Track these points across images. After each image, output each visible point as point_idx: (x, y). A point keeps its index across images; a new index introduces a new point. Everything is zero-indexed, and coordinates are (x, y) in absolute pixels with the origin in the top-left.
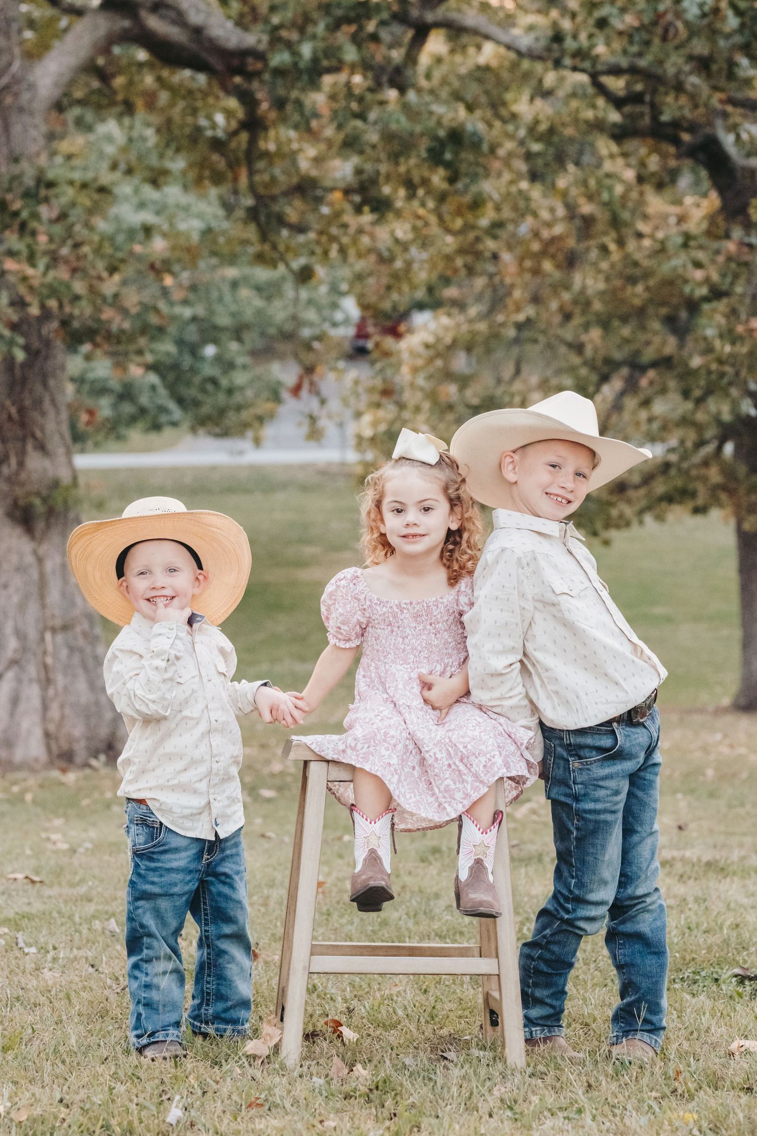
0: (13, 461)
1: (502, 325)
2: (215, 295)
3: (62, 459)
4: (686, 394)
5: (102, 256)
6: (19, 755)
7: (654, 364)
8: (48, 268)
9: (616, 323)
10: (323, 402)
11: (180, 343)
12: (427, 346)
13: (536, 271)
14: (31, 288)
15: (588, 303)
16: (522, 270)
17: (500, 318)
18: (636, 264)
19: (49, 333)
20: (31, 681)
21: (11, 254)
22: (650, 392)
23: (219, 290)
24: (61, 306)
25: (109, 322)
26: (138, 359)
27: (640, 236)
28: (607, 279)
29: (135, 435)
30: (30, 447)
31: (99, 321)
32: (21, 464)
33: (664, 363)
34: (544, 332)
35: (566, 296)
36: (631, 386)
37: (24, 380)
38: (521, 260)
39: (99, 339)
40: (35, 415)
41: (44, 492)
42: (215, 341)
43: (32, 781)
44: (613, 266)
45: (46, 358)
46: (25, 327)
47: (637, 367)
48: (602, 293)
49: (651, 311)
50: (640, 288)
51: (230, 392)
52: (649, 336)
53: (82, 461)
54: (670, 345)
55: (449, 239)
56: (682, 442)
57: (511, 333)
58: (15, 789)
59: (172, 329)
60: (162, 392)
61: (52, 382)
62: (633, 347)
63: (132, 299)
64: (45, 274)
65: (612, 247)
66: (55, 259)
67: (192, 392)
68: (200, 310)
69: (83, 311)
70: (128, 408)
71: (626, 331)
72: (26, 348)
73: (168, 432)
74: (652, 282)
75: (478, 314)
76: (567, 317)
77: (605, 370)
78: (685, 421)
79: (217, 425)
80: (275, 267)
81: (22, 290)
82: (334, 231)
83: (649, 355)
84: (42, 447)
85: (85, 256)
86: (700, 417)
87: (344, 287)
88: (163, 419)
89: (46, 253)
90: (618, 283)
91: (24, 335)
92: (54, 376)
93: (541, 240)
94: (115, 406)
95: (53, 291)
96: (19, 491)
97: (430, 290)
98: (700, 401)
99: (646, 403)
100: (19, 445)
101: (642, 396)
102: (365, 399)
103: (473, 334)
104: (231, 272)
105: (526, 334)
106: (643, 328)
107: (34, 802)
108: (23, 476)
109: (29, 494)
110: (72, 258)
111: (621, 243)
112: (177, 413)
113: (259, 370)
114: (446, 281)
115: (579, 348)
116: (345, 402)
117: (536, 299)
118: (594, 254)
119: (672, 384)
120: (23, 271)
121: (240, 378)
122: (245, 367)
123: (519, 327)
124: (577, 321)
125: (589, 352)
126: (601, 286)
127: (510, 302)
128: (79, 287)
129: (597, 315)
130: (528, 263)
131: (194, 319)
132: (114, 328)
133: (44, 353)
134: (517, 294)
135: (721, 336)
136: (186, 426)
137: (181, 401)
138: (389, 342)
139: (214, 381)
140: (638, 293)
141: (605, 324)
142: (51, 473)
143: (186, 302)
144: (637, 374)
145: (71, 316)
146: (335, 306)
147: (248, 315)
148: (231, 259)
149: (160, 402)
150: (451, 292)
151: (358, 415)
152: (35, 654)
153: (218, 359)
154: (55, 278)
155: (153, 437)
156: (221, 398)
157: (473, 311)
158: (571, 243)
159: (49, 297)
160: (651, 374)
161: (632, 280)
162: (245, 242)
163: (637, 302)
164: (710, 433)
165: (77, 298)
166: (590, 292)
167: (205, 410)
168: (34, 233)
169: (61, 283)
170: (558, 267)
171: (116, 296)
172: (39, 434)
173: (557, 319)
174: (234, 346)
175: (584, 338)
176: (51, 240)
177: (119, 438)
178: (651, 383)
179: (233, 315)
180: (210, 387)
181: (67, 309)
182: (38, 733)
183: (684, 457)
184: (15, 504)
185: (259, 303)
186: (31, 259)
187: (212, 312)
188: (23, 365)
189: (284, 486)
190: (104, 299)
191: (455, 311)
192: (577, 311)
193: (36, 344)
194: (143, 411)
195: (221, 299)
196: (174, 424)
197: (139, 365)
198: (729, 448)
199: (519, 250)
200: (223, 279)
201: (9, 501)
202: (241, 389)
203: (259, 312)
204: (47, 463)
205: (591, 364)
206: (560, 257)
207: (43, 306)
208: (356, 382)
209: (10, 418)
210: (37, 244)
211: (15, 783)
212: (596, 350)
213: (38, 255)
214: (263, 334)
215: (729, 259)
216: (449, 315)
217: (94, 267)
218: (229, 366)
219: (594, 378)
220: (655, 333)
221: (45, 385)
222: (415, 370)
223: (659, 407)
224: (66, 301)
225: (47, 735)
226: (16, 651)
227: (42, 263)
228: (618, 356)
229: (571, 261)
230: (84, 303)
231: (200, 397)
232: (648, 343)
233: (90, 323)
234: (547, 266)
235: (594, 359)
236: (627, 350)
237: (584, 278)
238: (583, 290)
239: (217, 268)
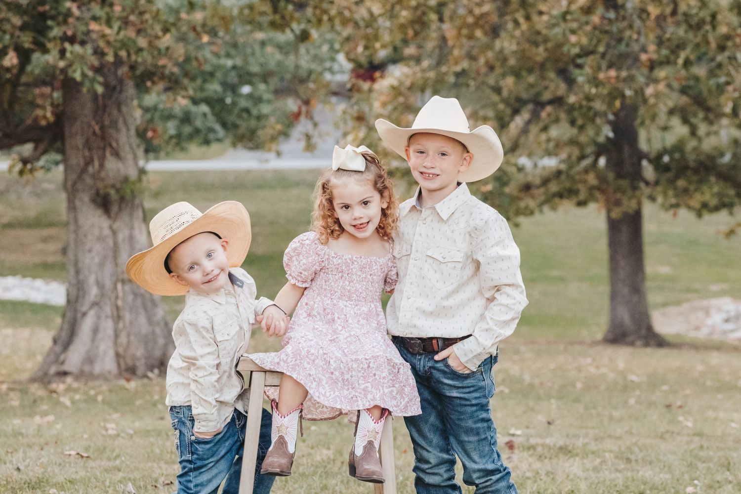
0: (96, 163)
1: (445, 74)
2: (249, 51)
3: (131, 162)
4: (573, 123)
5: (159, 21)
6: (97, 369)
7: (551, 102)
8: (120, 29)
9: (524, 73)
10: (315, 125)
11: (225, 85)
12: (393, 88)
13: (471, 37)
14: (108, 43)
15: (505, 60)
16: (459, 34)
17: (444, 69)
18: (538, 33)
19: (123, 74)
20: (107, 317)
21: (95, 18)
22: (547, 121)
23: (252, 47)
24: (129, 55)
25: (164, 67)
26: (183, 93)
27: (541, 13)
28: (518, 44)
29: (194, 148)
30: (108, 154)
31: (156, 66)
32: (102, 165)
33: (558, 101)
34: (474, 79)
35: (490, 55)
36: (535, 116)
37: (105, 107)
38: (460, 29)
39: (156, 79)
40: (112, 131)
41: (118, 185)
42: (250, 83)
43: (105, 387)
44: (523, 33)
45: (121, 92)
46: (106, 70)
47: (540, 105)
48: (515, 53)
49: (548, 65)
50: (541, 49)
51: (259, 118)
52: (546, 83)
53: (154, 166)
54: (562, 88)
55: (404, 13)
56: (569, 157)
57: (452, 79)
58: (92, 392)
59: (219, 75)
60: (211, 117)
61: (124, 109)
62: (536, 90)
63: (180, 51)
64: (118, 33)
65: (521, 20)
66: (126, 22)
67: (232, 118)
68: (239, 62)
69: (145, 59)
70: (187, 129)
71: (531, 79)
72: (106, 85)
73: (215, 146)
74: (550, 45)
75: (430, 66)
76: (491, 68)
77: (517, 105)
78: (573, 142)
79: (250, 140)
80: (283, 31)
81: (102, 44)
82: (325, 6)
83: (547, 96)
84: (117, 154)
85: (147, 21)
86: (583, 139)
87: (337, 46)
88: (211, 136)
89: (119, 18)
90: (527, 46)
91: (103, 75)
92: (126, 104)
93: (474, 16)
94: (178, 128)
95: (124, 45)
96: (100, 185)
97: (395, 49)
98: (582, 128)
99: (545, 129)
100: (100, 152)
101: (541, 125)
102: (351, 124)
103: (426, 80)
104: (260, 36)
105: (462, 80)
106: (543, 78)
107: (104, 402)
108: (103, 174)
109: (106, 187)
110: (138, 22)
111: (528, 18)
112: (221, 132)
113: (279, 104)
114: (405, 42)
115: (498, 90)
116: (336, 126)
117: (470, 56)
118: (510, 26)
119: (563, 116)
120: (102, 31)
121: (265, 109)
122: (269, 101)
123: (457, 75)
124: (498, 70)
125: (505, 93)
126: (514, 47)
127: (451, 58)
128: (142, 42)
129: (512, 67)
130: (465, 31)
131: (234, 67)
132: (167, 72)
133: (118, 89)
134: (456, 52)
135: (589, 82)
136: (228, 142)
137: (224, 125)
138: (366, 86)
139: (247, 110)
140: (540, 53)
141: (517, 74)
142: (123, 172)
143: (228, 56)
144: (539, 109)
145: (136, 62)
146: (333, 59)
147: (272, 65)
148: (260, 27)
149: (209, 125)
150: (410, 50)
151: (346, 135)
152: (110, 299)
153: (250, 96)
154: (125, 36)
155: (204, 148)
156: (253, 123)
157: (425, 63)
158: (494, 18)
159: (121, 49)
160: (549, 109)
161: (536, 44)
162: (262, 13)
163: (539, 59)
164: (589, 150)
165: (140, 50)
166: (506, 52)
167: (241, 130)
168: (111, 5)
169: (129, 39)
170: (486, 34)
171: (168, 49)
172: (114, 145)
173: (484, 70)
174: (262, 87)
175: (502, 83)
176: (124, 9)
177: (183, 149)
178: (549, 115)
179: (262, 65)
180: (245, 115)
181: (133, 57)
182: (111, 353)
183: (570, 167)
184: (97, 193)
185: (278, 56)
186: (109, 23)
187: (246, 62)
188: (103, 96)
190: (159, 50)
191: (412, 63)
192: (498, 64)
193: (113, 83)
194: (197, 131)
195: (253, 54)
196: (219, 140)
197: (183, 97)
198: (602, 162)
199: (458, 22)
200: (255, 40)
201: (93, 192)
202: (266, 117)
203: (279, 64)
204: (120, 165)
205: (506, 101)
206: (487, 27)
207: (116, 55)
208: (344, 112)
209: (94, 133)
210: (113, 11)
211: (93, 388)
212: (510, 91)
213: (114, 20)
214: (282, 79)
215: (595, 28)
216: (409, 66)
217: (153, 29)
218: (257, 100)
219: (509, 111)
220: (552, 81)
221: (119, 110)
222: (384, 105)
223: (554, 132)
224: (132, 52)
225: (118, 355)
226: (96, 296)
227: (116, 25)
228: (525, 96)
229: (495, 32)
230: (145, 54)
231: (239, 122)
232: (546, 88)
233: (150, 67)
234: (478, 33)
235: (509, 98)
236: (533, 91)
237: (503, 42)
238: (501, 51)
239: (250, 32)
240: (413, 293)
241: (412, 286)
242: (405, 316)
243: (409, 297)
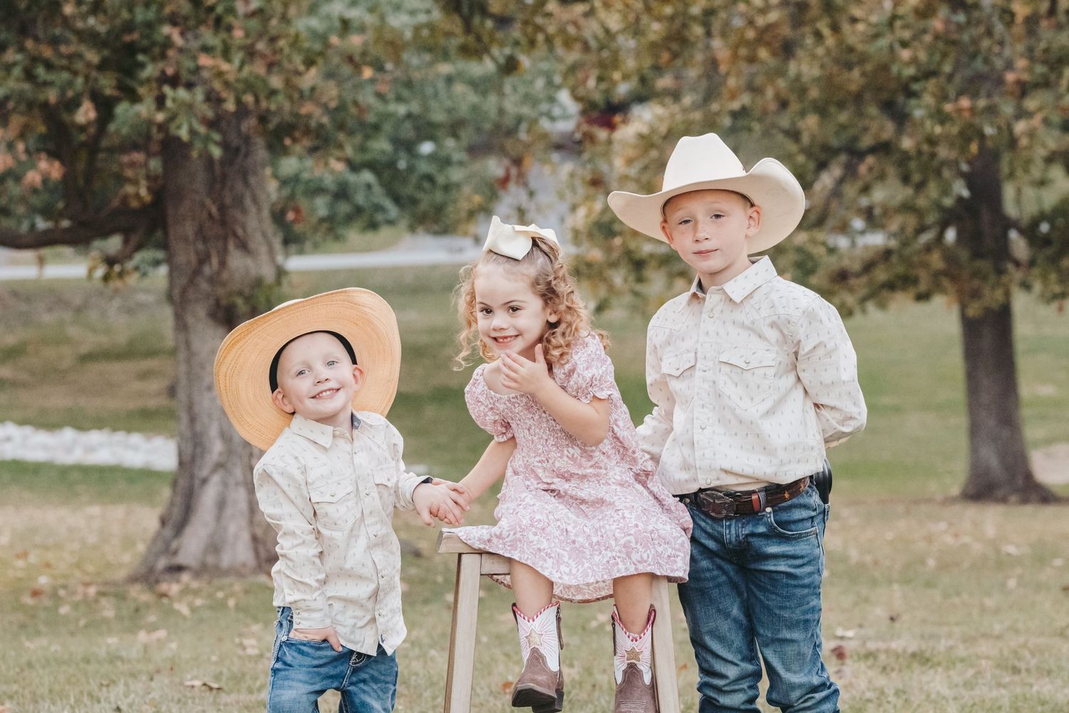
0: (215, 261)
1: (718, 114)
2: (429, 91)
3: (264, 257)
4: (906, 179)
5: (300, 50)
6: (226, 560)
7: (873, 150)
8: (242, 64)
9: (833, 109)
10: (531, 194)
11: (395, 140)
12: (641, 136)
13: (752, 60)
14: (227, 84)
15: (803, 91)
16: (735, 57)
17: (715, 107)
18: (851, 50)
19: (249, 129)
20: (237, 484)
21: (206, 49)
22: (868, 178)
23: (435, 87)
24: (257, 101)
25: (309, 116)
26: (338, 153)
27: (854, 20)
28: (822, 67)
29: (354, 235)
30: (231, 246)
31: (297, 115)
32: (223, 264)
33: (883, 148)
34: (760, 120)
35: (781, 83)
36: (850, 171)
37: (224, 176)
38: (736, 48)
39: (297, 134)
40: (237, 214)
41: (247, 291)
42: (431, 138)
43: (237, 587)
44: (828, 51)
45: (246, 155)
46: (224, 124)
47: (856, 154)
48: (817, 80)
49: (868, 96)
50: (856, 73)
51: (447, 188)
52: (866, 122)
53: (297, 263)
54: (888, 129)
55: (656, 26)
56: (902, 229)
57: (727, 122)
58: (220, 595)
59: (387, 127)
60: (378, 190)
61: (252, 180)
62: (852, 132)
63: (331, 92)
64: (241, 68)
65: (826, 31)
66: (251, 53)
67: (408, 190)
68: (415, 107)
69: (281, 106)
70: (344, 208)
71: (843, 117)
72: (225, 145)
73: (385, 232)
74: (869, 67)
75: (693, 102)
76: (784, 104)
77: (823, 156)
78: (907, 207)
79: (436, 221)
80: (480, 59)
81: (217, 85)
82: (539, 20)
83: (866, 142)
84: (244, 246)
85: (281, 50)
86: (922, 202)
87: (558, 79)
88: (379, 217)
89: (241, 48)
90: (835, 69)
91: (219, 130)
92: (255, 173)
93: (756, 28)
94: (331, 206)
95: (249, 86)
96: (221, 291)
97: (643, 80)
98: (920, 187)
99: (866, 189)
100: (220, 244)
101: (860, 184)
102: (581, 191)
103: (689, 124)
104: (445, 68)
105: (741, 123)
106: (860, 114)
107: (237, 607)
108: (225, 276)
109: (230, 294)
110: (268, 52)
111: (835, 28)
112: (393, 210)
113: (477, 166)
114: (658, 69)
115: (794, 135)
116: (561, 196)
117: (753, 89)
118: (809, 41)
119: (892, 171)
120: (218, 67)
121: (456, 175)
122: (461, 163)
123: (735, 115)
124: (795, 107)
125: (806, 139)
126: (816, 72)
127: (724, 91)
128: (276, 82)
129: (814, 102)
130: (743, 52)
131: (409, 116)
132: (313, 124)
133: (243, 151)
134: (732, 82)
135: (931, 116)
136: (403, 224)
137: (397, 200)
138: (602, 134)
139: (430, 178)
140: (855, 79)
141: (821, 110)
142: (253, 272)
143: (399, 99)
144: (855, 161)
145: (268, 110)
146: (552, 100)
147: (463, 110)
148: (445, 56)
149: (376, 200)
150: (665, 82)
151: (574, 208)
152: (241, 457)
153: (433, 157)
154: (251, 73)
155: (370, 236)
156: (439, 196)
157: (687, 100)
158: (786, 31)
159: (244, 92)
160: (870, 160)
161: (849, 66)
162: (449, 34)
163: (853, 87)
164: (931, 218)
165: (273, 93)
166: (805, 79)
167: (423, 206)
168: (229, 29)
169: (257, 77)
170: (774, 54)
171: (313, 89)
172: (240, 232)
173: (773, 106)
174: (450, 143)
175: (801, 125)
176: (247, 35)
178: (870, 169)
179: (449, 111)
180: (426, 185)
181: (264, 104)
182: (245, 537)
183: (905, 244)
184: (218, 302)
185: (473, 98)
186: (226, 54)
187: (426, 109)
188: (223, 162)
190: (301, 93)
191: (668, 100)
192: (793, 98)
193: (235, 141)
194: (359, 210)
195: (436, 95)
196: (391, 223)
197: (339, 159)
198: (951, 235)
199: (733, 39)
200: (438, 75)
201: (212, 301)
202: (458, 186)
203: (475, 108)
204: (249, 261)
205: (808, 152)
206: (776, 45)
207: (239, 102)
208: (572, 175)
209: (210, 215)
210: (231, 37)
211: (220, 588)
212: (813, 137)
213: (233, 50)
214: (479, 130)
215: (937, 38)
216: (664, 105)
217: (290, 61)
218: (444, 162)
219: (811, 166)
220: (872, 118)
221: (246, 182)
222: (630, 162)
223: (879, 195)
224: (262, 96)
225: (255, 539)
226: (221, 454)
227: (237, 58)
228: (835, 142)
229: (787, 50)
230: (280, 98)
231: (418, 195)
232: (866, 129)
233: (288, 118)
234: (763, 53)
235: (811, 146)
236: (845, 136)
237: (800, 65)
238: (798, 77)
239: (431, 64)
240: (708, 420)
241: (705, 410)
242: (704, 455)
243: (703, 426)
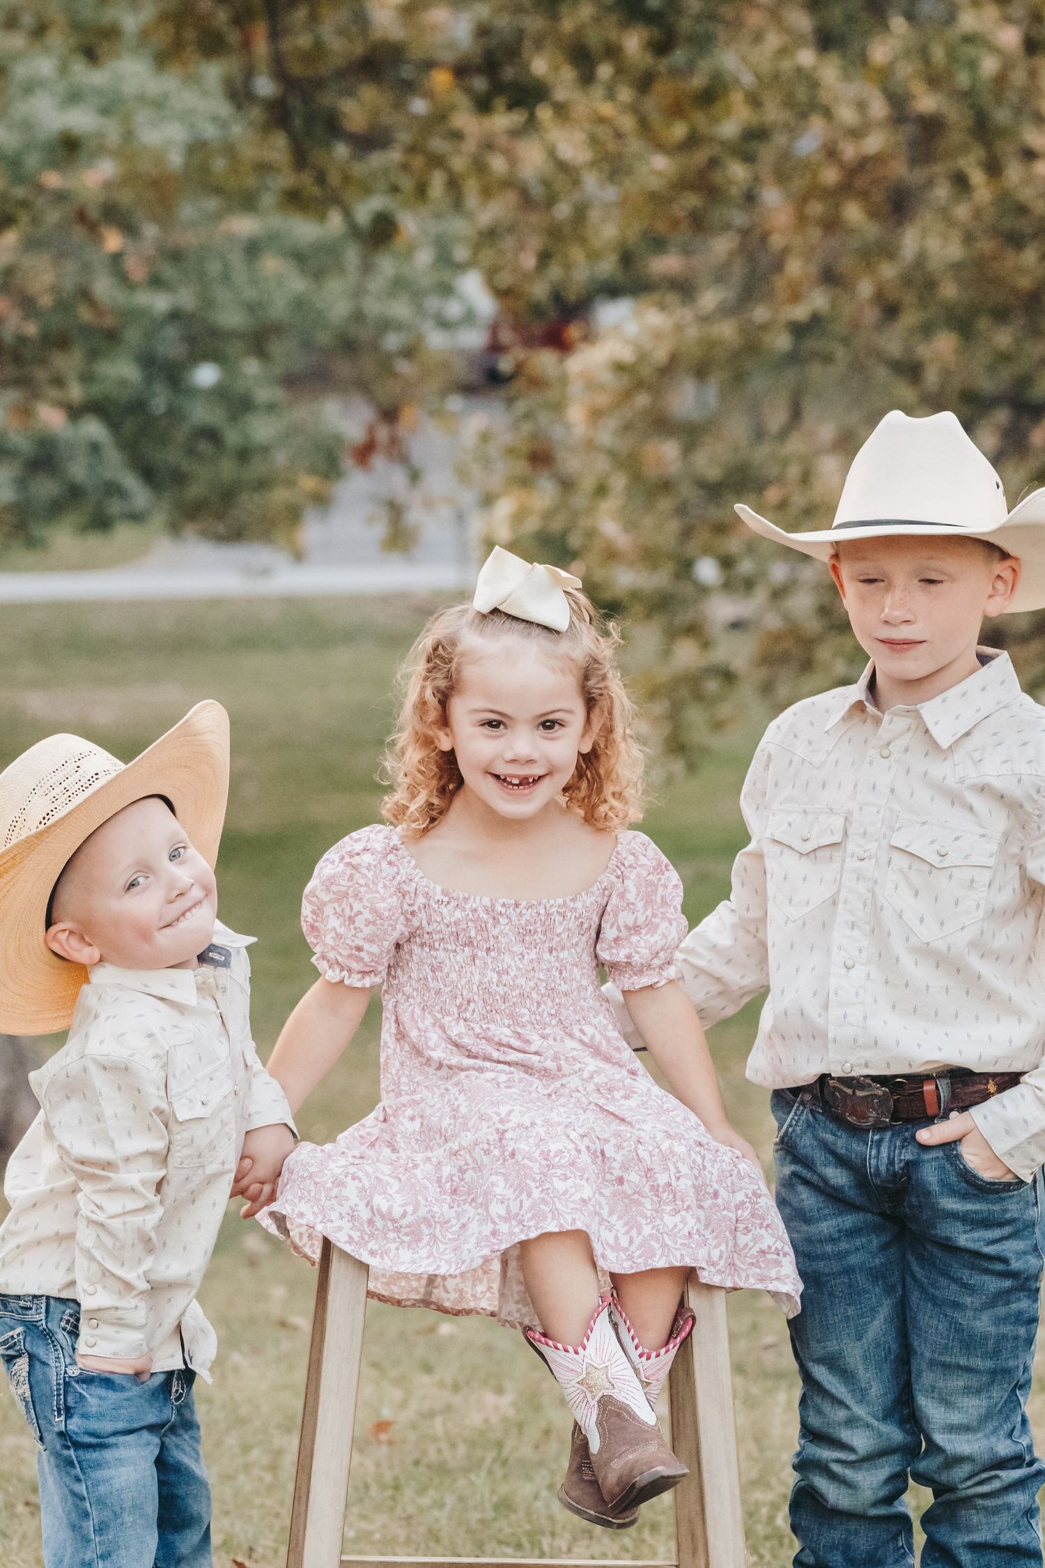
1: (764, 327)
2: (214, 267)
9: (983, 323)
10: (415, 476)
11: (149, 362)
12: (620, 368)
13: (831, 224)
15: (930, 285)
16: (802, 220)
17: (760, 313)
18: (1022, 210)
23: (223, 259)
26: (55, 394)
27: (1030, 155)
28: (969, 238)
29: (62, 537)
34: (846, 341)
35: (888, 271)
36: (1016, 440)
38: (802, 201)
42: (216, 357)
44: (978, 213)
48: (956, 268)
50: (1031, 256)
51: (244, 455)
55: (659, 162)
57: (782, 342)
59: (133, 336)
60: (113, 455)
62: (1016, 369)
65: (977, 177)
67: (171, 456)
68: (186, 298)
70: (46, 488)
71: (1003, 338)
73: (124, 534)
75: (719, 305)
76: (890, 311)
79: (220, 517)
80: (322, 216)
82: (438, 144)
87: (460, 252)
88: (115, 507)
90: (986, 245)
93: (841, 164)
97: (627, 259)
101: (1031, 465)
102: (502, 469)
103: (710, 344)
104: (244, 226)
105: (811, 344)
106: (1036, 331)
111: (993, 168)
112: (140, 495)
113: (300, 413)
114: (655, 240)
115: (910, 369)
116: (463, 475)
117: (830, 277)
118: (942, 192)
121: (261, 429)
122: (271, 408)
123: (799, 330)
124: (910, 318)
126: (956, 251)
127: (779, 284)
129: (949, 307)
130: (816, 208)
131: (175, 316)
134: (794, 267)
136: (159, 519)
137: (149, 474)
138: (545, 360)
139: (211, 435)
140: (1027, 265)
141: (963, 324)
143: (156, 282)
144: (1024, 421)
146: (446, 290)
147: (279, 308)
148: (247, 202)
149: (108, 475)
150: (666, 264)
151: (488, 501)
153: (220, 393)
155: (94, 541)
156: (228, 469)
157: (709, 299)
158: (899, 169)
161: (1015, 241)
162: (265, 168)
163: (1025, 282)
166: (934, 265)
167: (195, 490)
170: (873, 214)
173: (871, 315)
174: (251, 367)
175: (923, 351)
177: (33, 543)
179: (252, 308)
180: (204, 447)
185: (298, 284)
187: (208, 302)
189: (349, 636)
191: (671, 298)
192: (909, 298)
194: (75, 493)
195: (226, 277)
196: (136, 518)
197: (56, 406)
199: (798, 184)
200: (230, 238)
202: (265, 450)
203: (299, 303)
206: (878, 196)
208: (485, 437)
212: (946, 373)
214: (307, 344)
216: (662, 307)
218: (238, 403)
222: (596, 415)
228: (986, 386)
229: (899, 206)
231: (186, 465)
234: (853, 212)
236: (1006, 375)
237: (924, 237)
238: (921, 260)
239: (217, 217)
240: (860, 951)
241: (856, 933)
242: (845, 1016)
243: (850, 963)
